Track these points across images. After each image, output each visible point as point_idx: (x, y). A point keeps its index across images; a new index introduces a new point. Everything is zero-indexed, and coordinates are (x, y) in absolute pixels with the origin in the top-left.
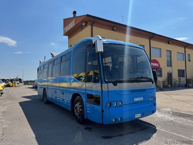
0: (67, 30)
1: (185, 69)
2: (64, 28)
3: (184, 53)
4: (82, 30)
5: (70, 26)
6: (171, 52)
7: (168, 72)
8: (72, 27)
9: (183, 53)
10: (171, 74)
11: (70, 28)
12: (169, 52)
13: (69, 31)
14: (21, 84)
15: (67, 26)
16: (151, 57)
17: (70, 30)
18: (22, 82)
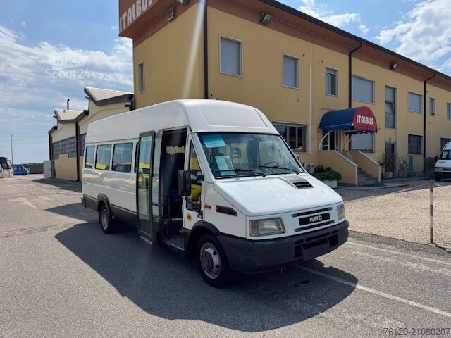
0: (130, 21)
1: (423, 135)
2: (121, 15)
3: (423, 94)
4: (175, 17)
5: (139, 8)
6: (394, 89)
7: (387, 140)
8: (144, 10)
9: (421, 96)
10: (393, 145)
11: (139, 14)
12: (390, 91)
13: (135, 23)
14: (6, 172)
15: (130, 9)
16: (353, 102)
17: (141, 17)
18: (8, 168)
